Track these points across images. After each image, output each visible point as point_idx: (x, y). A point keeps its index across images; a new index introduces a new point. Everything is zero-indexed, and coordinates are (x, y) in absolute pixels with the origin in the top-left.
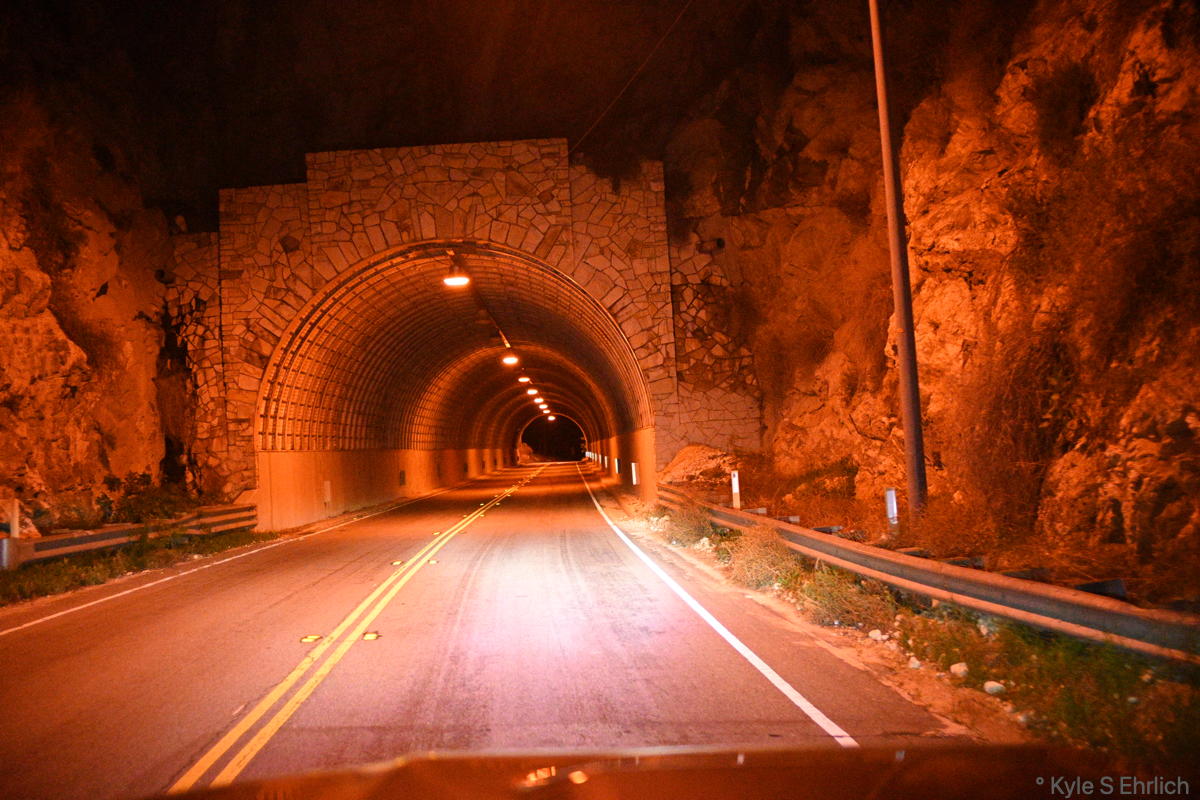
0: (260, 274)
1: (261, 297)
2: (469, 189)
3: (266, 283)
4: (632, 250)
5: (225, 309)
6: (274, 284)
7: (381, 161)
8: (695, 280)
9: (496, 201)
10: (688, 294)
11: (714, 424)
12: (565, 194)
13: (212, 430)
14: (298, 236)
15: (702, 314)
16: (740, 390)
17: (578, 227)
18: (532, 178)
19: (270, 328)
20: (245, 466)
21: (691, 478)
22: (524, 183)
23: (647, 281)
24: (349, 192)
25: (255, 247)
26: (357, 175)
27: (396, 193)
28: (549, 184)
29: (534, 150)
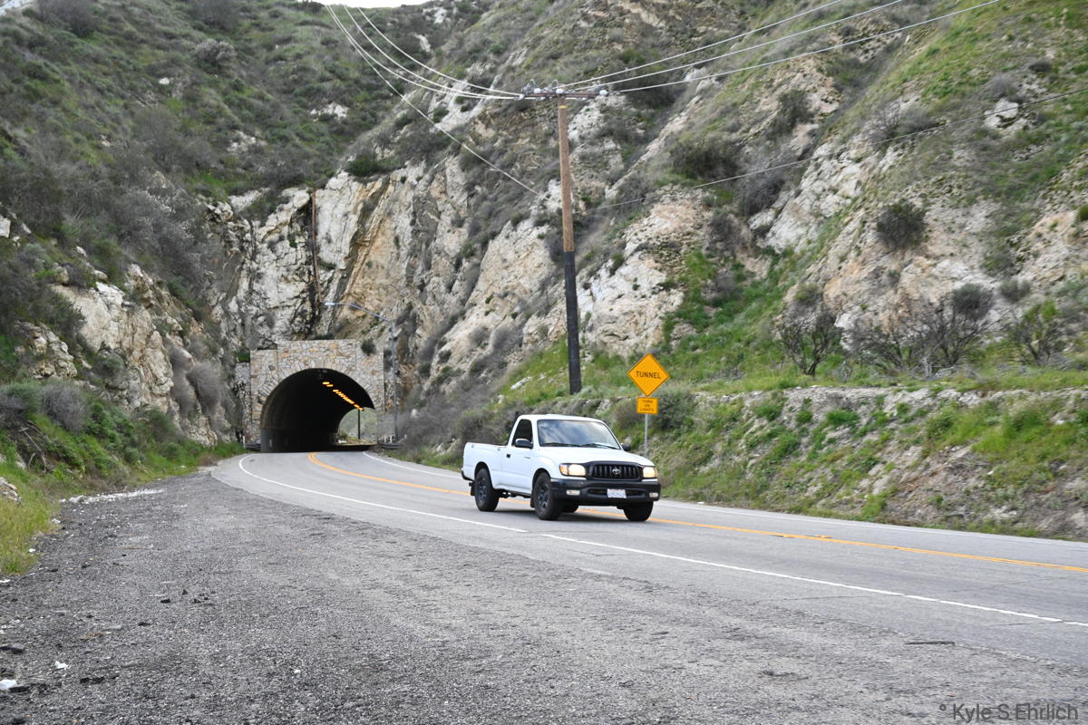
0: (263, 377)
1: (263, 384)
2: (325, 354)
5: (252, 387)
6: (267, 380)
7: (300, 345)
8: (391, 382)
9: (334, 357)
10: (389, 386)
12: (354, 356)
15: (393, 392)
17: (357, 366)
18: (345, 351)
19: (266, 393)
22: (342, 352)
23: (378, 383)
25: (261, 368)
28: (350, 353)
29: (345, 342)
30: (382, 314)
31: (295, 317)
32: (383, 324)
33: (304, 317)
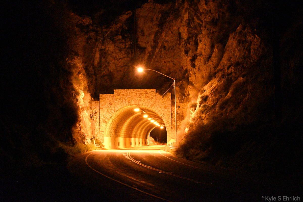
0: (106, 108)
1: (106, 112)
2: (140, 96)
3: (107, 110)
4: (165, 107)
6: (108, 110)
7: (126, 91)
10: (174, 115)
12: (155, 98)
13: (97, 133)
14: (112, 103)
20: (102, 139)
22: (148, 96)
23: (167, 113)
24: (121, 96)
25: (105, 104)
26: (122, 93)
27: (128, 97)
29: (150, 91)
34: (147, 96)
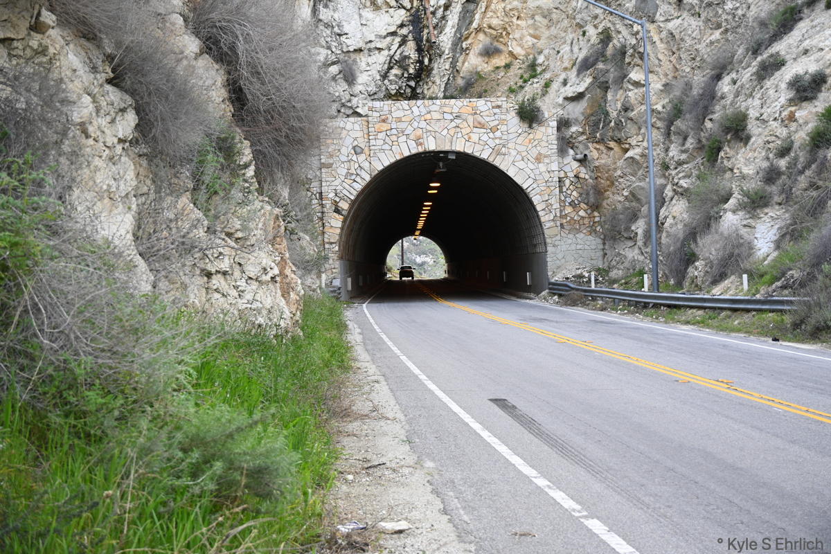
0: (342, 165)
1: (343, 178)
2: (453, 124)
4: (538, 159)
5: (324, 184)
7: (408, 108)
8: (571, 175)
9: (468, 130)
10: (567, 182)
11: (580, 252)
12: (504, 128)
14: (362, 146)
15: (575, 193)
16: (593, 234)
17: (510, 145)
18: (488, 119)
19: (348, 194)
20: (333, 266)
21: (567, 278)
22: (483, 121)
23: (547, 176)
24: (391, 124)
25: (339, 150)
26: (395, 115)
27: (415, 124)
28: (497, 122)
29: (489, 103)
30: (541, 59)
31: (392, 68)
32: (547, 76)
33: (405, 69)
34: (480, 123)
